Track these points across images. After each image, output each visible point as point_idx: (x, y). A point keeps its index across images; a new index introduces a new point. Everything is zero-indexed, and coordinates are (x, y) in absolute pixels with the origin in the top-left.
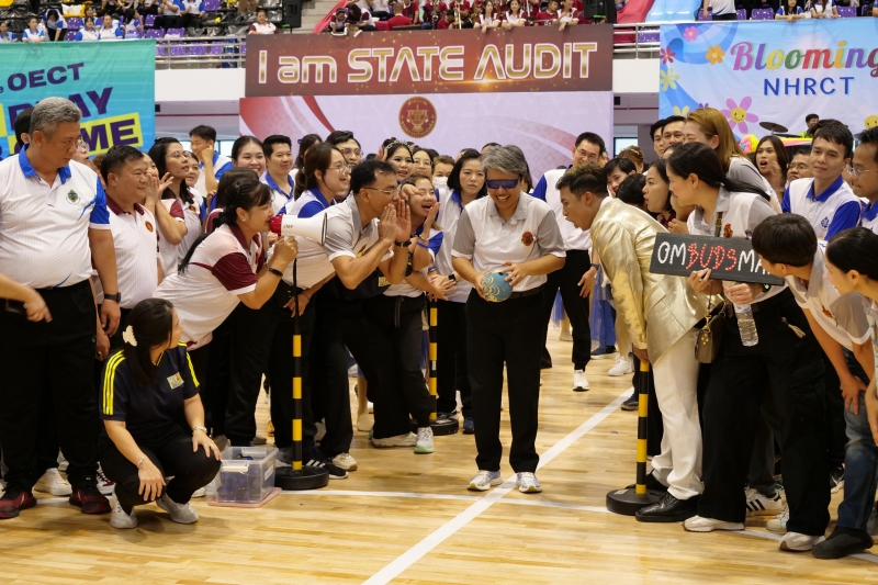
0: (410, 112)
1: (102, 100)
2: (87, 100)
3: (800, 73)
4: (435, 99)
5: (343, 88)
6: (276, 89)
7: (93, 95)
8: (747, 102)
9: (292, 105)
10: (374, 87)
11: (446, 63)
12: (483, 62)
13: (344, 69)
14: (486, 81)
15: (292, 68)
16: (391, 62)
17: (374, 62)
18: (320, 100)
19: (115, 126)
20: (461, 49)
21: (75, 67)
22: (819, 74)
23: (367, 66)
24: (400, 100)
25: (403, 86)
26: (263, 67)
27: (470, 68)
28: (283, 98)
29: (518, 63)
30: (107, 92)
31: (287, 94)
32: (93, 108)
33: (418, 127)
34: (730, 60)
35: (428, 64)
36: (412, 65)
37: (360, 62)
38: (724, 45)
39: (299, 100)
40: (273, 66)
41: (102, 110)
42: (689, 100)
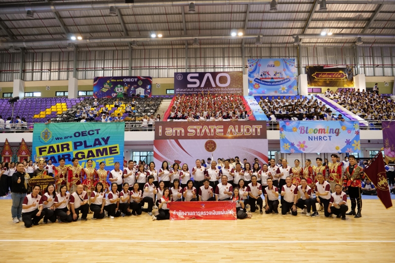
0: (208, 144)
1: (106, 141)
2: (101, 140)
3: (318, 135)
4: (216, 141)
5: (186, 137)
6: (164, 137)
7: (103, 139)
8: (304, 142)
9: (171, 142)
10: (196, 137)
11: (218, 131)
12: (229, 130)
13: (186, 132)
14: (230, 136)
15: (169, 131)
16: (201, 130)
17: (196, 130)
18: (180, 140)
19: (110, 148)
20: (222, 127)
21: (97, 130)
22: (322, 135)
23: (194, 131)
24: (205, 141)
25: (205, 136)
26: (160, 131)
27: (225, 132)
28: (168, 140)
29: (239, 130)
30: (108, 138)
31: (169, 139)
32: (103, 142)
33: (211, 149)
34: (299, 131)
35: (212, 131)
36: (208, 131)
37: (191, 130)
38: (297, 127)
39: (173, 141)
40: (164, 131)
41: (106, 143)
42: (289, 142)
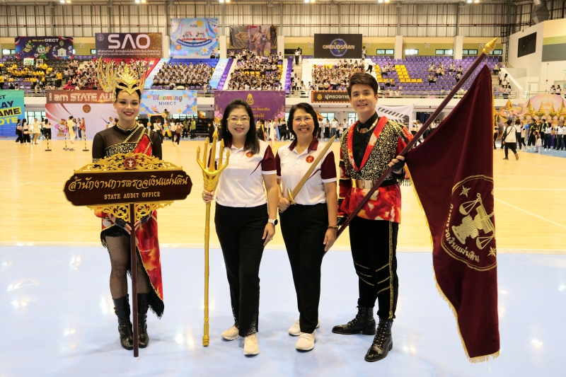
0: (85, 107)
1: (11, 104)
2: (7, 104)
3: (166, 101)
4: (90, 105)
5: (70, 102)
6: (54, 102)
7: (8, 103)
8: (156, 106)
10: (77, 102)
11: (93, 97)
12: (101, 97)
13: (70, 98)
14: (101, 101)
15: (57, 97)
16: (80, 96)
17: (77, 96)
18: (64, 104)
19: (14, 110)
20: (96, 94)
21: (4, 96)
22: (169, 101)
23: (75, 97)
24: (83, 105)
25: (83, 101)
26: (50, 97)
27: (98, 98)
29: (109, 97)
30: (12, 102)
31: (56, 103)
32: (8, 105)
33: (87, 111)
34: (152, 98)
35: (89, 97)
36: (85, 97)
37: (73, 96)
38: (151, 95)
39: (59, 104)
40: (53, 97)
41: (11, 106)
42: (144, 106)
